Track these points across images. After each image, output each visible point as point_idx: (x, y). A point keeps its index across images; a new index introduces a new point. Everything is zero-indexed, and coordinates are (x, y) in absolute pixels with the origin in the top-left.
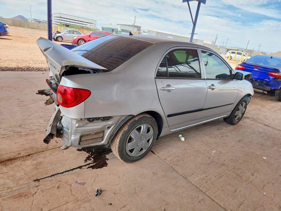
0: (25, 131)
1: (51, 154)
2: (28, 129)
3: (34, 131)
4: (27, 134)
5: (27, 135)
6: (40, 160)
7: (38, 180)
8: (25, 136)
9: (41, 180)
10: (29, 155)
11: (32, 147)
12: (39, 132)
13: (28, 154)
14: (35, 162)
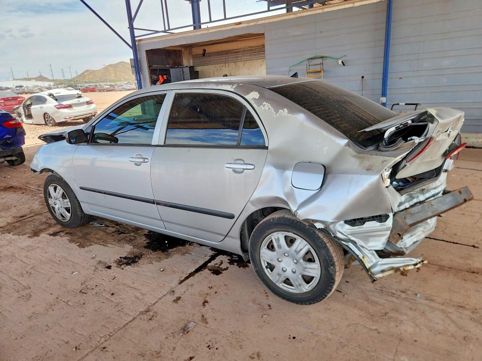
0: (461, 318)
1: (442, 260)
2: (453, 321)
3: (443, 307)
4: (460, 310)
5: (461, 307)
6: (460, 261)
7: (474, 246)
8: (467, 307)
9: (471, 245)
10: (473, 272)
11: (463, 282)
12: (434, 300)
13: (474, 274)
14: (469, 262)
